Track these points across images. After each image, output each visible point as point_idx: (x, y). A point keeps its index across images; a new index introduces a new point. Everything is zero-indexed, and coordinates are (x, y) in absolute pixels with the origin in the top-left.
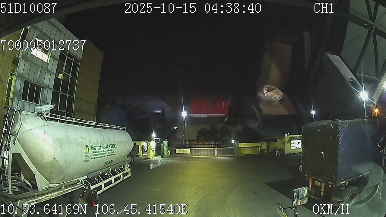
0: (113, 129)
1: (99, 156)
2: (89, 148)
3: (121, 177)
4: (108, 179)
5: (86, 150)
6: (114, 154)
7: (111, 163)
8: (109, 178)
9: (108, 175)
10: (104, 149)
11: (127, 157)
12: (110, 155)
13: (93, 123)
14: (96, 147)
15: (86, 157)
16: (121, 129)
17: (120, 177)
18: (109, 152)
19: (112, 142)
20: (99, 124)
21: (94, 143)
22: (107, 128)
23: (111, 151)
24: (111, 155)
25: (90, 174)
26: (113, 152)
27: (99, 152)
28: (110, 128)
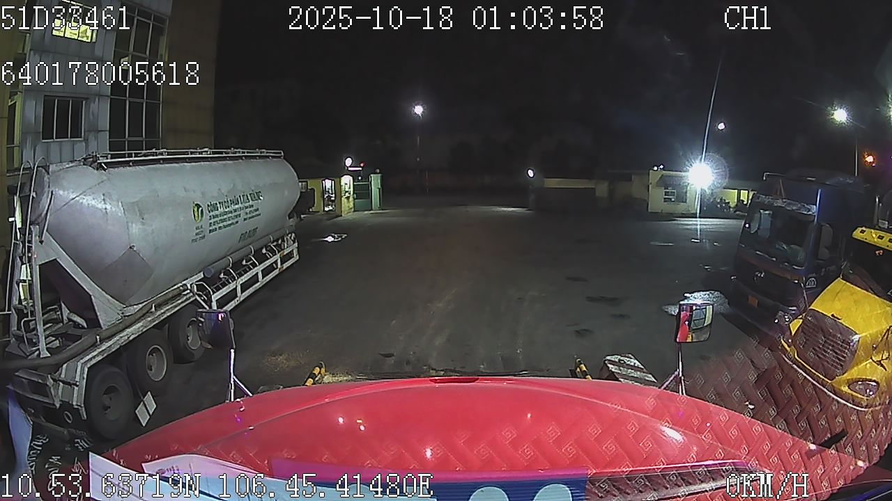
0: (254, 157)
1: (225, 223)
2: (202, 210)
3: (277, 265)
4: (248, 272)
5: (196, 215)
6: (258, 215)
7: (254, 235)
8: (250, 269)
9: (249, 263)
10: (237, 206)
11: (290, 218)
12: (250, 218)
13: (207, 152)
14: (218, 205)
15: (198, 231)
16: (272, 157)
17: (274, 265)
18: (248, 210)
19: (253, 189)
20: (221, 153)
21: (213, 197)
22: (241, 157)
23: (251, 209)
24: (253, 217)
25: (210, 267)
26: (257, 210)
27: (226, 213)
28: (245, 156)
